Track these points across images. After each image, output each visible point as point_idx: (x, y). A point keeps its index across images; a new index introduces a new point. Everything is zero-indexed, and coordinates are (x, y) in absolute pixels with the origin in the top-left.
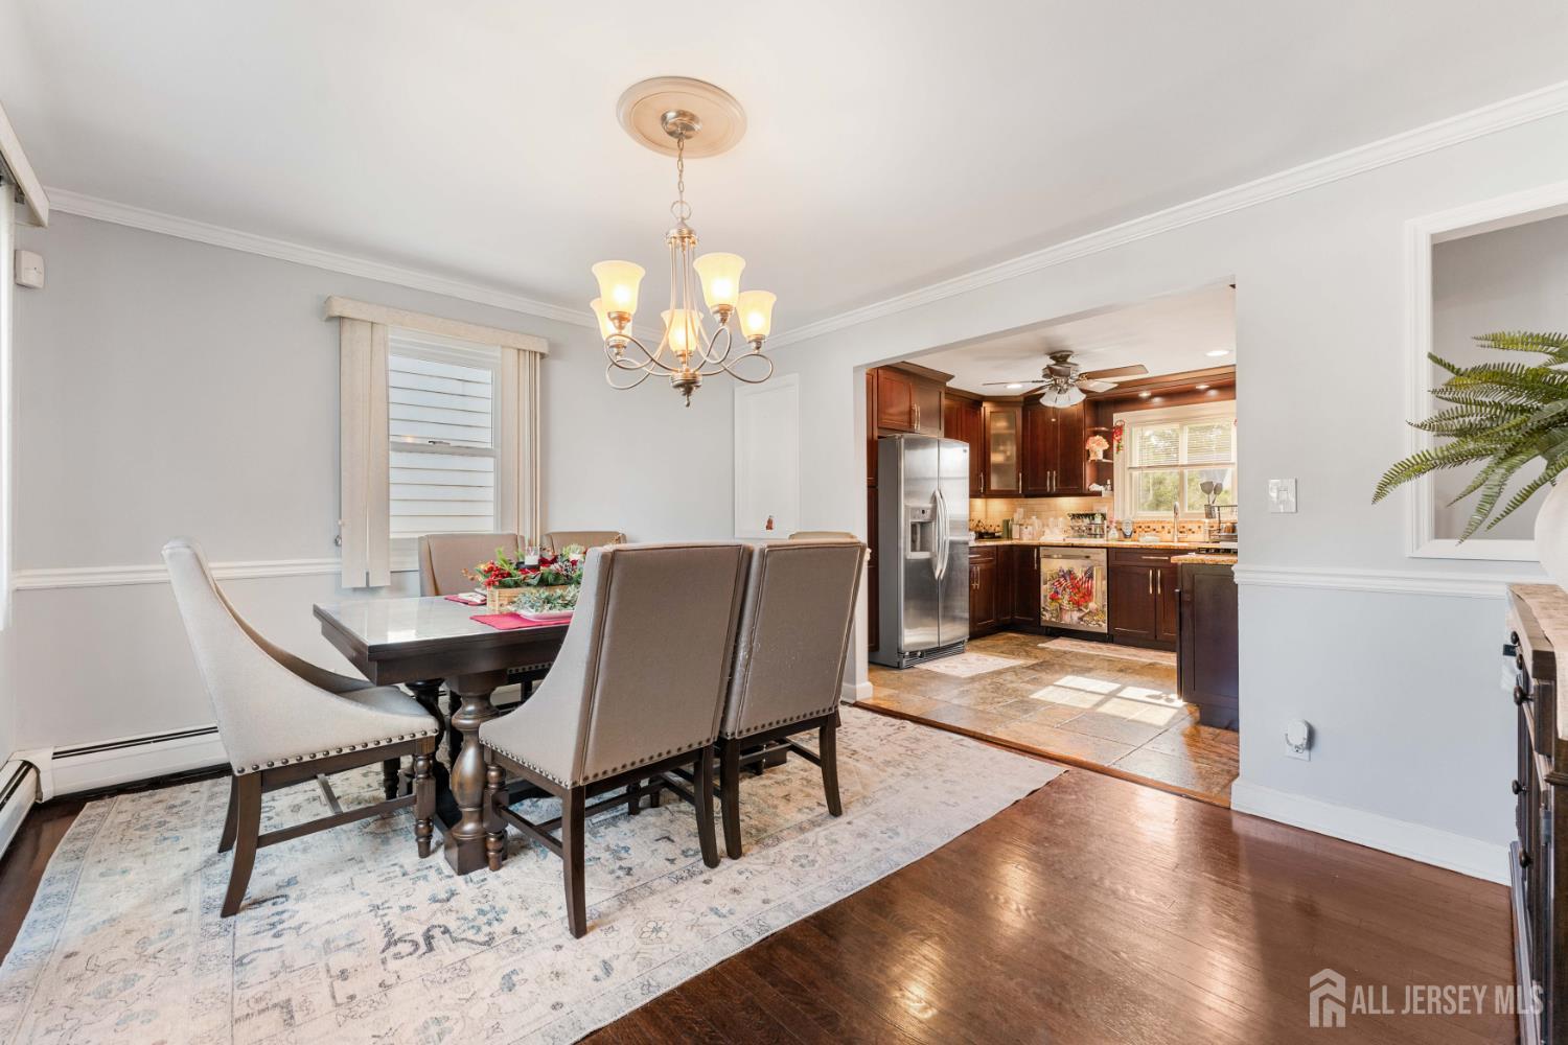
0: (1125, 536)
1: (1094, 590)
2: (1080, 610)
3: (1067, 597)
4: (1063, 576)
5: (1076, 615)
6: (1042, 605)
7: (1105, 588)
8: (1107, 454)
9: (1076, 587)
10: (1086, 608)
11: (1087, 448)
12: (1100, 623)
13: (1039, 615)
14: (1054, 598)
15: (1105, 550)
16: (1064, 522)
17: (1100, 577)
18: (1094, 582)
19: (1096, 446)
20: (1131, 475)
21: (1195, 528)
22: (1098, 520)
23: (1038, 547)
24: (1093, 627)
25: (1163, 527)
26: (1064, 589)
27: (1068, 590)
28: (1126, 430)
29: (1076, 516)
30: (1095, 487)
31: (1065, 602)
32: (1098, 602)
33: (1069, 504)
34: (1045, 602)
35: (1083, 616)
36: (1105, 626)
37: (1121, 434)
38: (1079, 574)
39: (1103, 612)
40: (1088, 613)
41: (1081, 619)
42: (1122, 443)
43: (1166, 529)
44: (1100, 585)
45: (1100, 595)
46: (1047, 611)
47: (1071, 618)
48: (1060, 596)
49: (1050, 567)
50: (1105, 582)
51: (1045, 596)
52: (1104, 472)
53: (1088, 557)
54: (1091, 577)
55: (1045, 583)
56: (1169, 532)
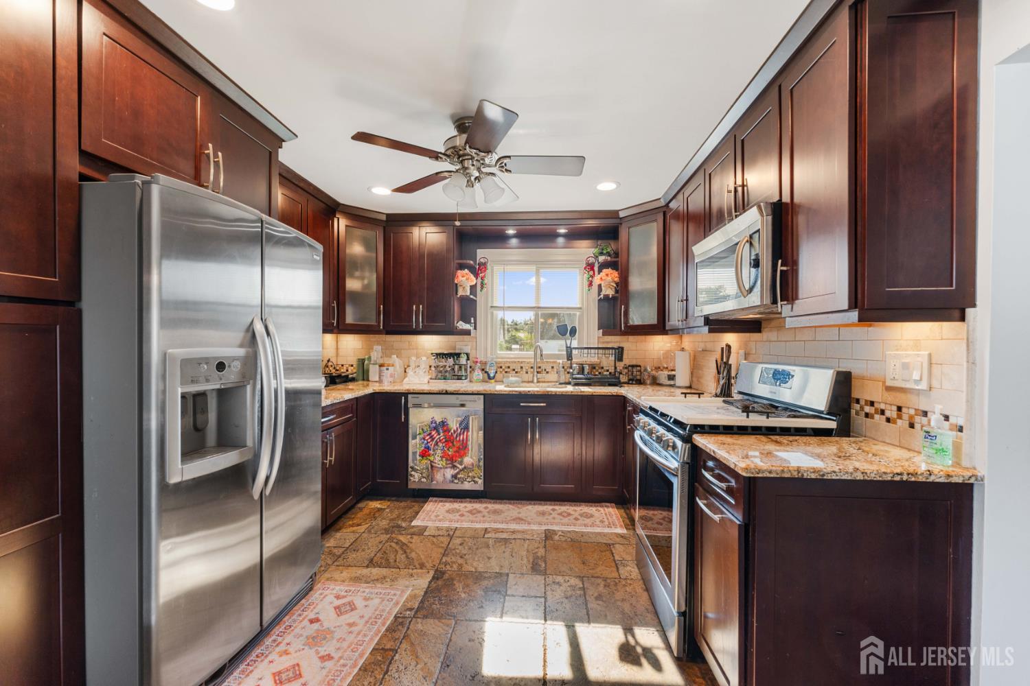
0: (489, 378)
1: (469, 443)
2: (454, 467)
3: (439, 452)
4: (435, 428)
5: (449, 473)
6: (411, 464)
7: (481, 440)
8: (473, 288)
9: (449, 441)
10: (461, 463)
11: (456, 282)
12: (476, 479)
13: (405, 476)
14: (424, 454)
15: (482, 397)
16: (425, 361)
17: (475, 428)
18: (470, 433)
19: (465, 280)
20: (492, 314)
21: (549, 369)
22: (463, 360)
23: (406, 394)
24: (467, 486)
25: (522, 367)
26: (437, 444)
27: (440, 445)
28: (489, 266)
29: (440, 356)
30: (462, 325)
31: (438, 458)
32: (473, 457)
33: (431, 343)
34: (413, 461)
35: (458, 473)
36: (480, 482)
37: (485, 271)
38: (454, 425)
39: (479, 467)
40: (463, 470)
41: (455, 477)
42: (486, 281)
43: (524, 370)
44: (476, 437)
45: (475, 448)
46: (416, 470)
47: (444, 477)
48: (431, 452)
49: (420, 418)
50: (481, 433)
51: (414, 453)
52: (468, 308)
53: (463, 405)
54: (466, 428)
55: (414, 438)
56: (527, 373)
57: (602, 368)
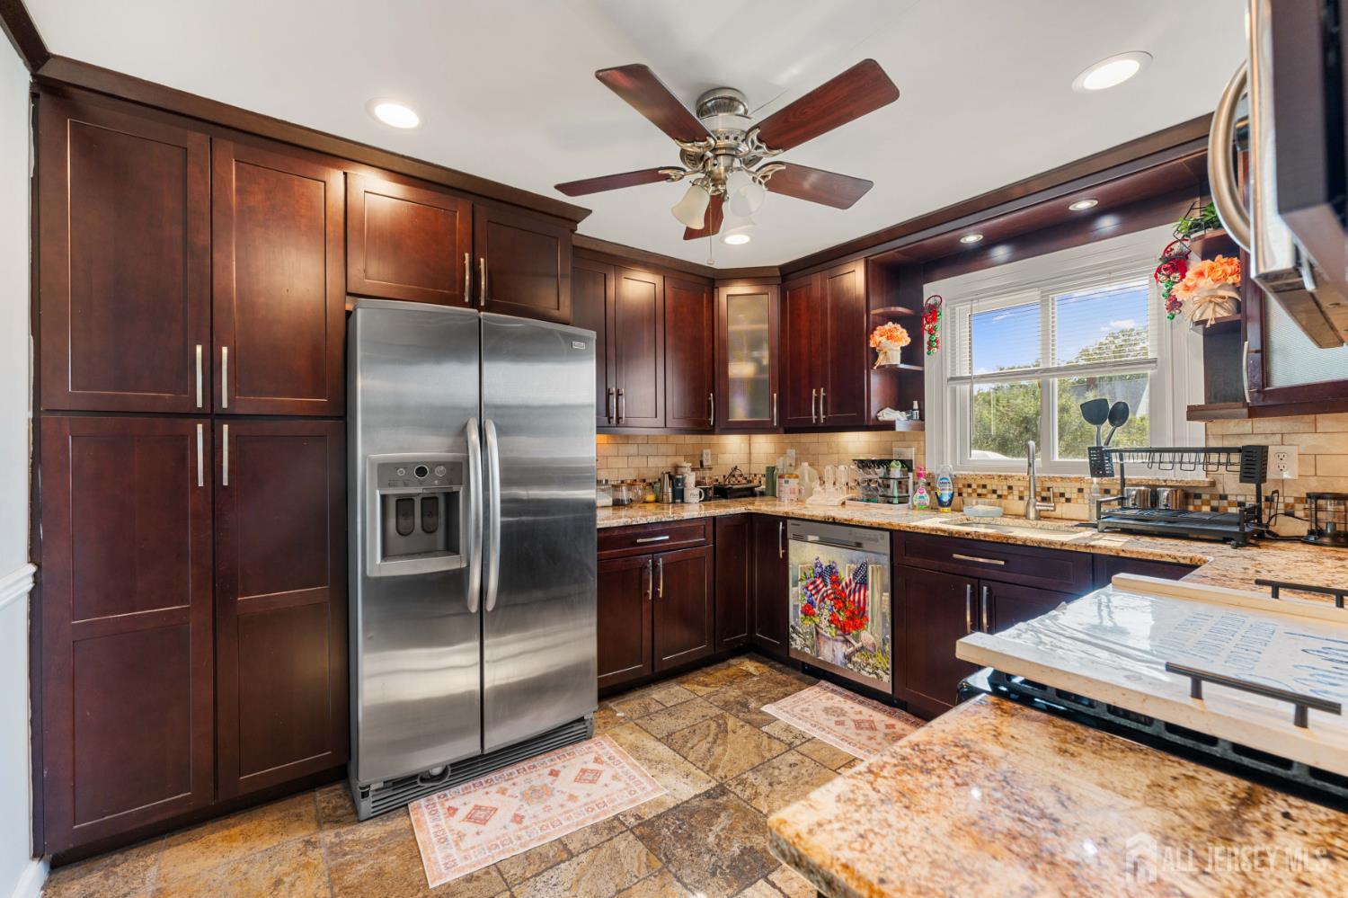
0: (941, 504)
1: (868, 608)
2: (847, 641)
3: (826, 613)
4: (821, 575)
5: (842, 650)
6: (792, 622)
7: (887, 608)
8: (912, 353)
9: (840, 599)
10: (857, 638)
11: (872, 345)
12: (879, 672)
13: (786, 639)
14: (808, 611)
15: (887, 534)
16: (846, 472)
17: (877, 586)
18: (869, 593)
19: (890, 343)
20: (954, 391)
21: (1071, 492)
22: (896, 471)
23: (785, 519)
24: (865, 676)
25: (1010, 488)
26: (823, 600)
27: (828, 602)
28: (945, 312)
29: (864, 464)
30: (888, 415)
31: (824, 623)
32: (875, 633)
33: (856, 443)
34: (795, 618)
35: (852, 654)
36: (887, 678)
37: (934, 319)
38: (845, 575)
39: (883, 652)
40: (858, 650)
41: (848, 657)
42: (938, 335)
43: (1016, 493)
44: (878, 600)
45: (878, 618)
46: (798, 633)
47: (833, 652)
48: (816, 610)
49: (804, 555)
50: (887, 596)
51: (796, 607)
52: (907, 390)
53: (859, 545)
54: (863, 583)
55: (795, 585)
56: (1021, 498)
57: (1224, 497)
